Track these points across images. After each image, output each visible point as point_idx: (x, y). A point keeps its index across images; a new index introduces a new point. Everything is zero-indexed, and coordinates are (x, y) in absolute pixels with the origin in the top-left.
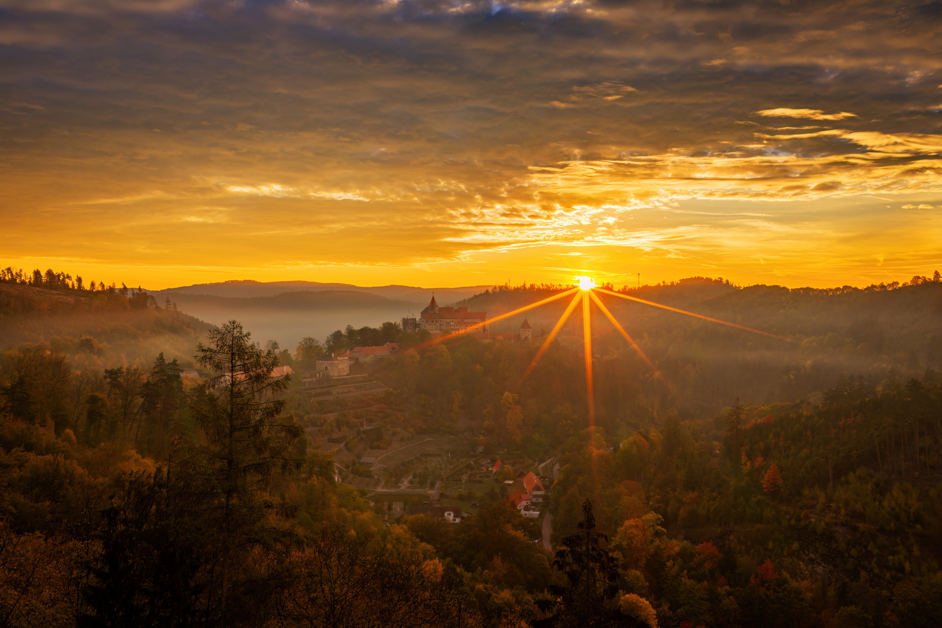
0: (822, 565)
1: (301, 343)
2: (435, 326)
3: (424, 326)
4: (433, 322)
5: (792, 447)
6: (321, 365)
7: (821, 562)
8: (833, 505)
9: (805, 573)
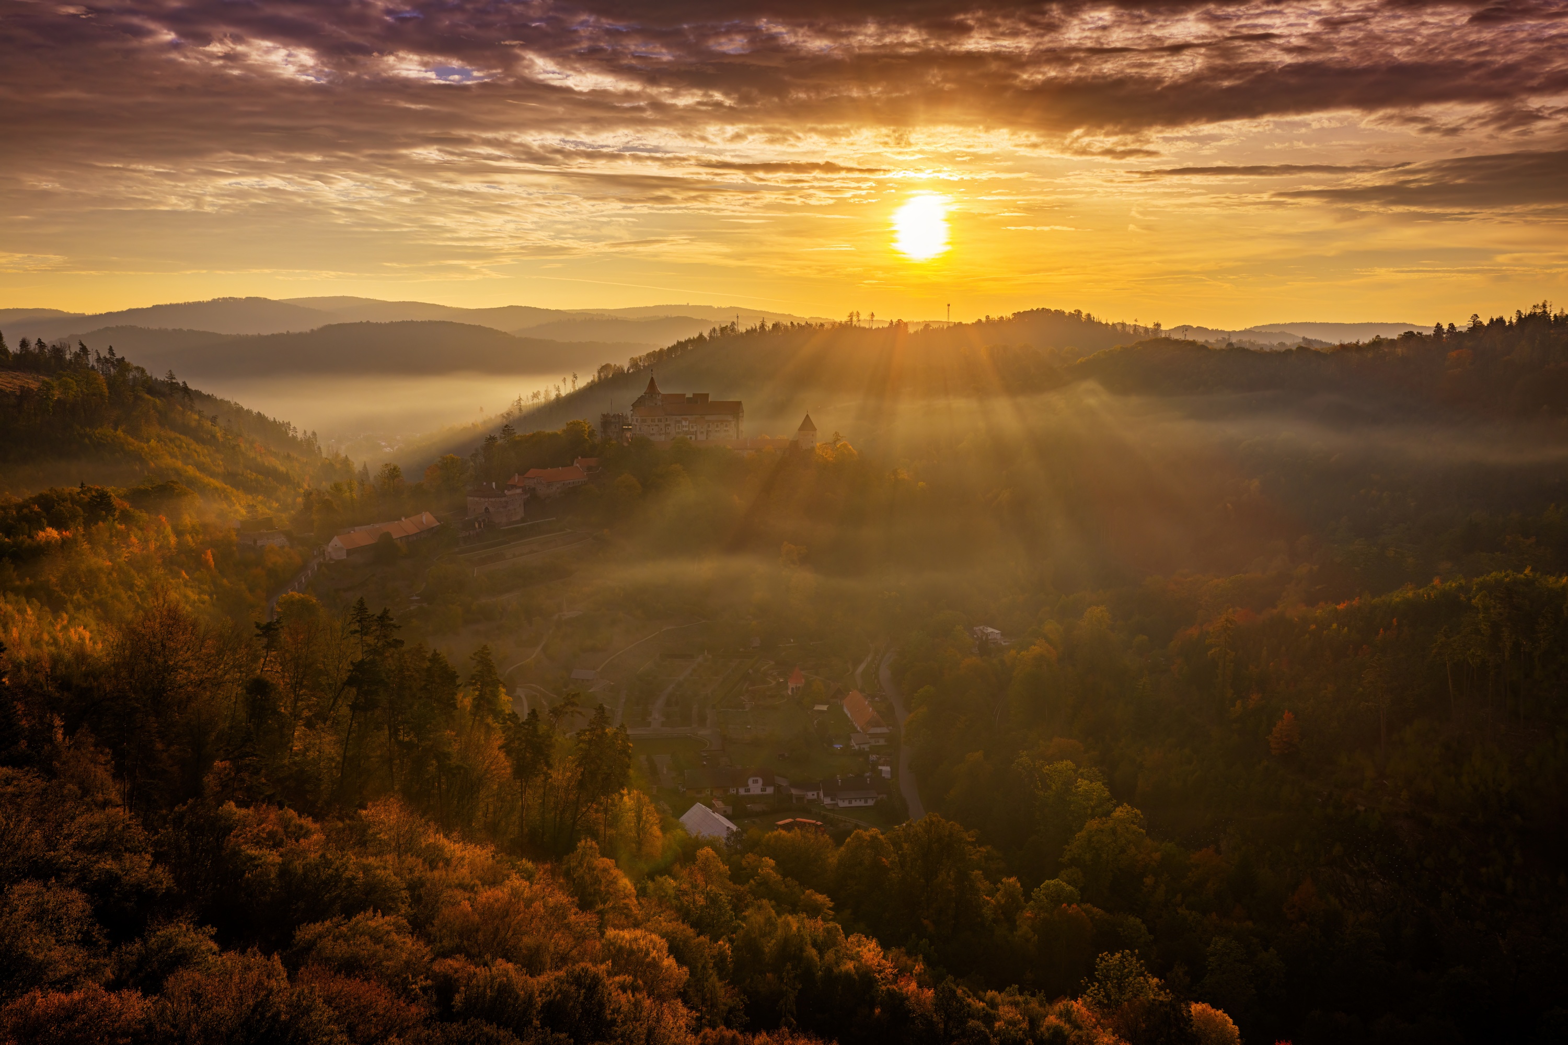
0: (1380, 881)
2: (657, 427)
3: (638, 429)
4: (653, 420)
6: (477, 504)
7: (1378, 875)
8: (1388, 783)
9: (1353, 892)
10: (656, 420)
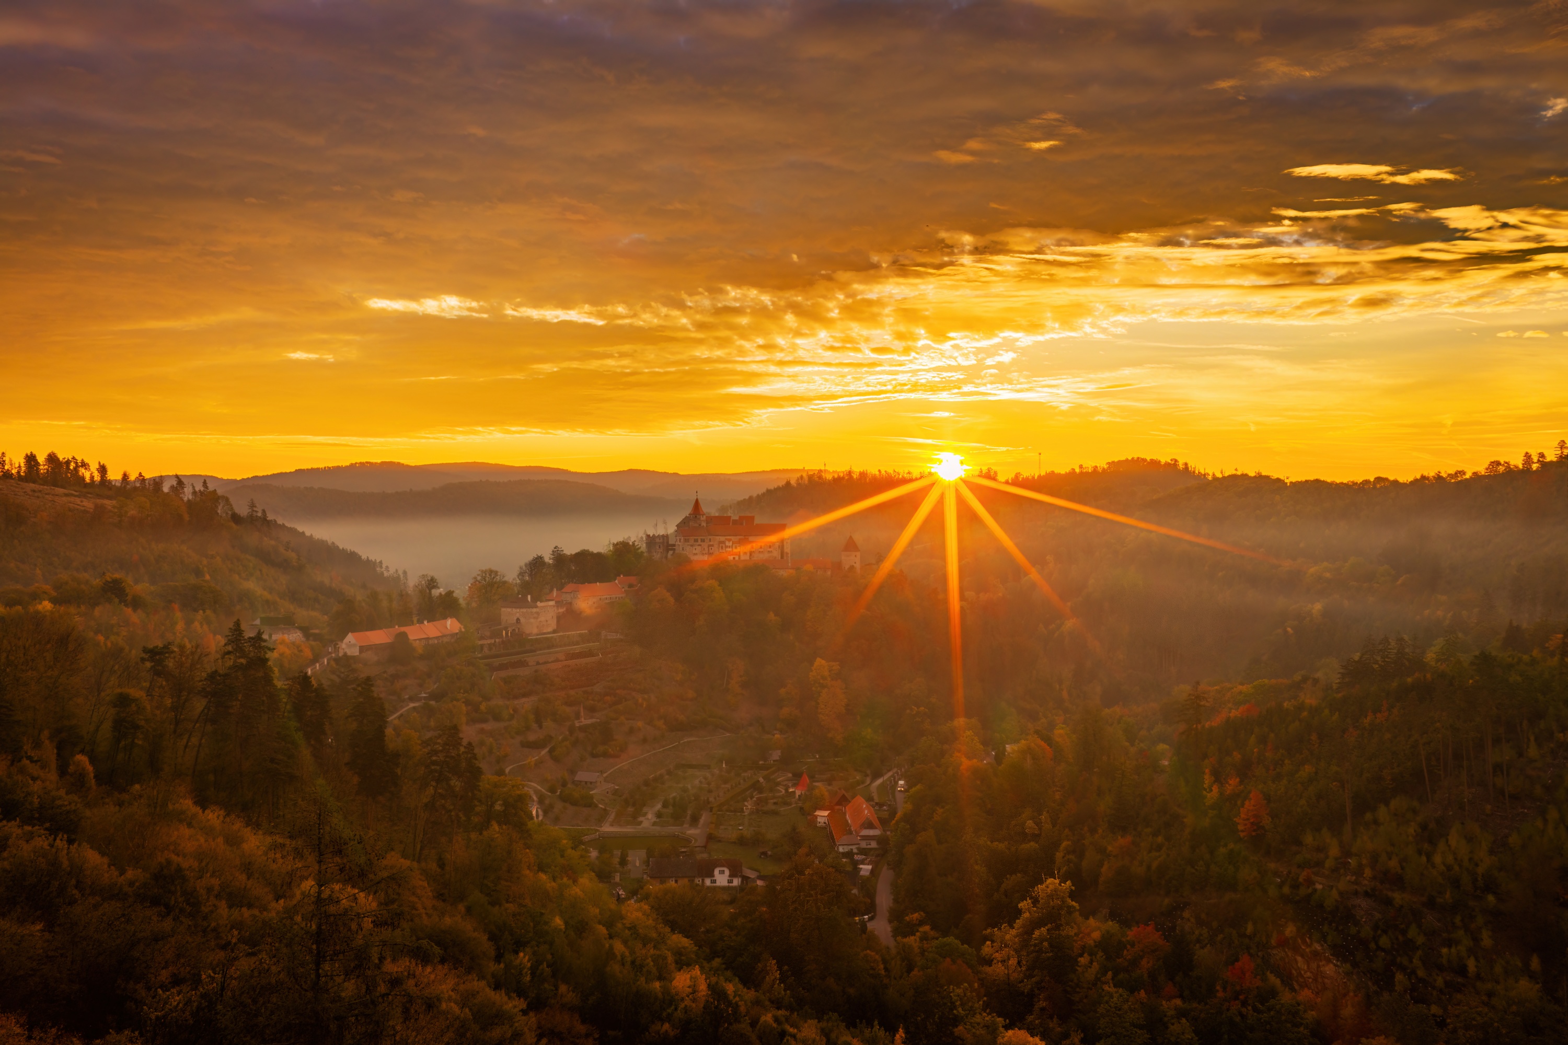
0: (1332, 963)
1: (475, 578)
2: (700, 547)
3: (681, 549)
4: (696, 541)
5: (1286, 761)
6: (509, 614)
7: (1331, 957)
8: (1352, 861)
9: (1305, 976)
10: (699, 541)
